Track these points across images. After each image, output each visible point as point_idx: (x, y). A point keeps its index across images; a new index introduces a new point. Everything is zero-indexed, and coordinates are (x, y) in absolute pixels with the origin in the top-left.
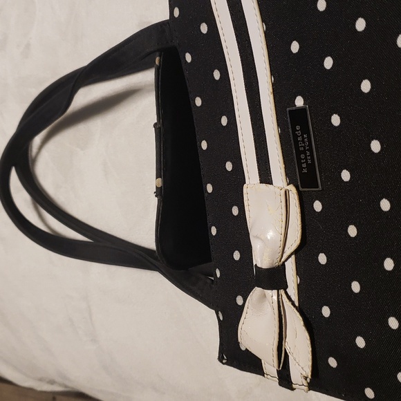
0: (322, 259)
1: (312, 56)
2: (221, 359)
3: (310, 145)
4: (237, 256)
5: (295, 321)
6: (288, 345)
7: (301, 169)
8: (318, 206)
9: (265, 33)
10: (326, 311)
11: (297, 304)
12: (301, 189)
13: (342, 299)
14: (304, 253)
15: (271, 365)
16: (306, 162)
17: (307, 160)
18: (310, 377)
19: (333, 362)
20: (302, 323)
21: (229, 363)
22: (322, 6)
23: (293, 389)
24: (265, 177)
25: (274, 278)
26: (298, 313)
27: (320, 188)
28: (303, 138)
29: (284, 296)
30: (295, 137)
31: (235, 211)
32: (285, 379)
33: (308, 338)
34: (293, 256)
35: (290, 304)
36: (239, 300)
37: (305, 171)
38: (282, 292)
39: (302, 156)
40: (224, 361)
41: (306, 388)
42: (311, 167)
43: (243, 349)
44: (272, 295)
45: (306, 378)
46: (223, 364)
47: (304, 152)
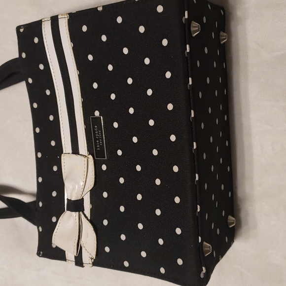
0: (105, 195)
1: (104, 91)
2: (38, 254)
3: (102, 136)
4: (54, 194)
5: (88, 229)
6: (82, 242)
7: (96, 148)
8: (104, 167)
9: (79, 75)
10: (105, 222)
11: (89, 219)
12: (96, 158)
13: (114, 216)
14: (95, 193)
15: (71, 255)
16: (100, 144)
17: (100, 143)
18: (94, 258)
19: (107, 249)
20: (93, 229)
21: (44, 256)
23: (83, 267)
24: (75, 150)
25: (76, 206)
26: (90, 224)
27: (106, 158)
28: (98, 132)
29: (83, 216)
30: (94, 131)
31: (55, 168)
32: (79, 262)
33: (95, 237)
34: (89, 192)
35: (85, 219)
36: (54, 219)
37: (99, 149)
38: (81, 213)
39: (98, 141)
40: (41, 255)
41: (91, 265)
42: (102, 147)
43: (54, 246)
44: (75, 215)
45: (92, 259)
46: (40, 257)
47: (98, 139)
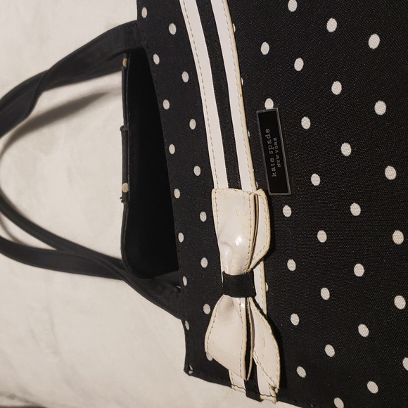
0: (292, 265)
1: (282, 57)
2: (187, 370)
3: (280, 148)
4: (204, 263)
5: (263, 330)
6: (256, 355)
7: (270, 173)
8: (287, 211)
9: (235, 34)
10: (295, 319)
11: (265, 312)
12: (270, 194)
13: (311, 307)
14: (272, 260)
15: (238, 375)
16: (276, 166)
17: (276, 163)
18: (278, 387)
19: (301, 372)
20: (270, 331)
21: (196, 374)
22: (292, 6)
23: (260, 400)
24: (234, 182)
25: (242, 285)
26: (266, 322)
27: (290, 193)
28: (273, 142)
29: (253, 304)
30: (265, 140)
31: (203, 217)
32: (252, 390)
33: (277, 346)
34: (262, 263)
35: (258, 312)
36: (207, 309)
37: (274, 175)
38: (250, 299)
39: (272, 160)
40: (190, 372)
41: (274, 399)
42: (281, 171)
43: (210, 359)
44: (240, 302)
45: (274, 389)
46: (189, 375)
47: (274, 156)
